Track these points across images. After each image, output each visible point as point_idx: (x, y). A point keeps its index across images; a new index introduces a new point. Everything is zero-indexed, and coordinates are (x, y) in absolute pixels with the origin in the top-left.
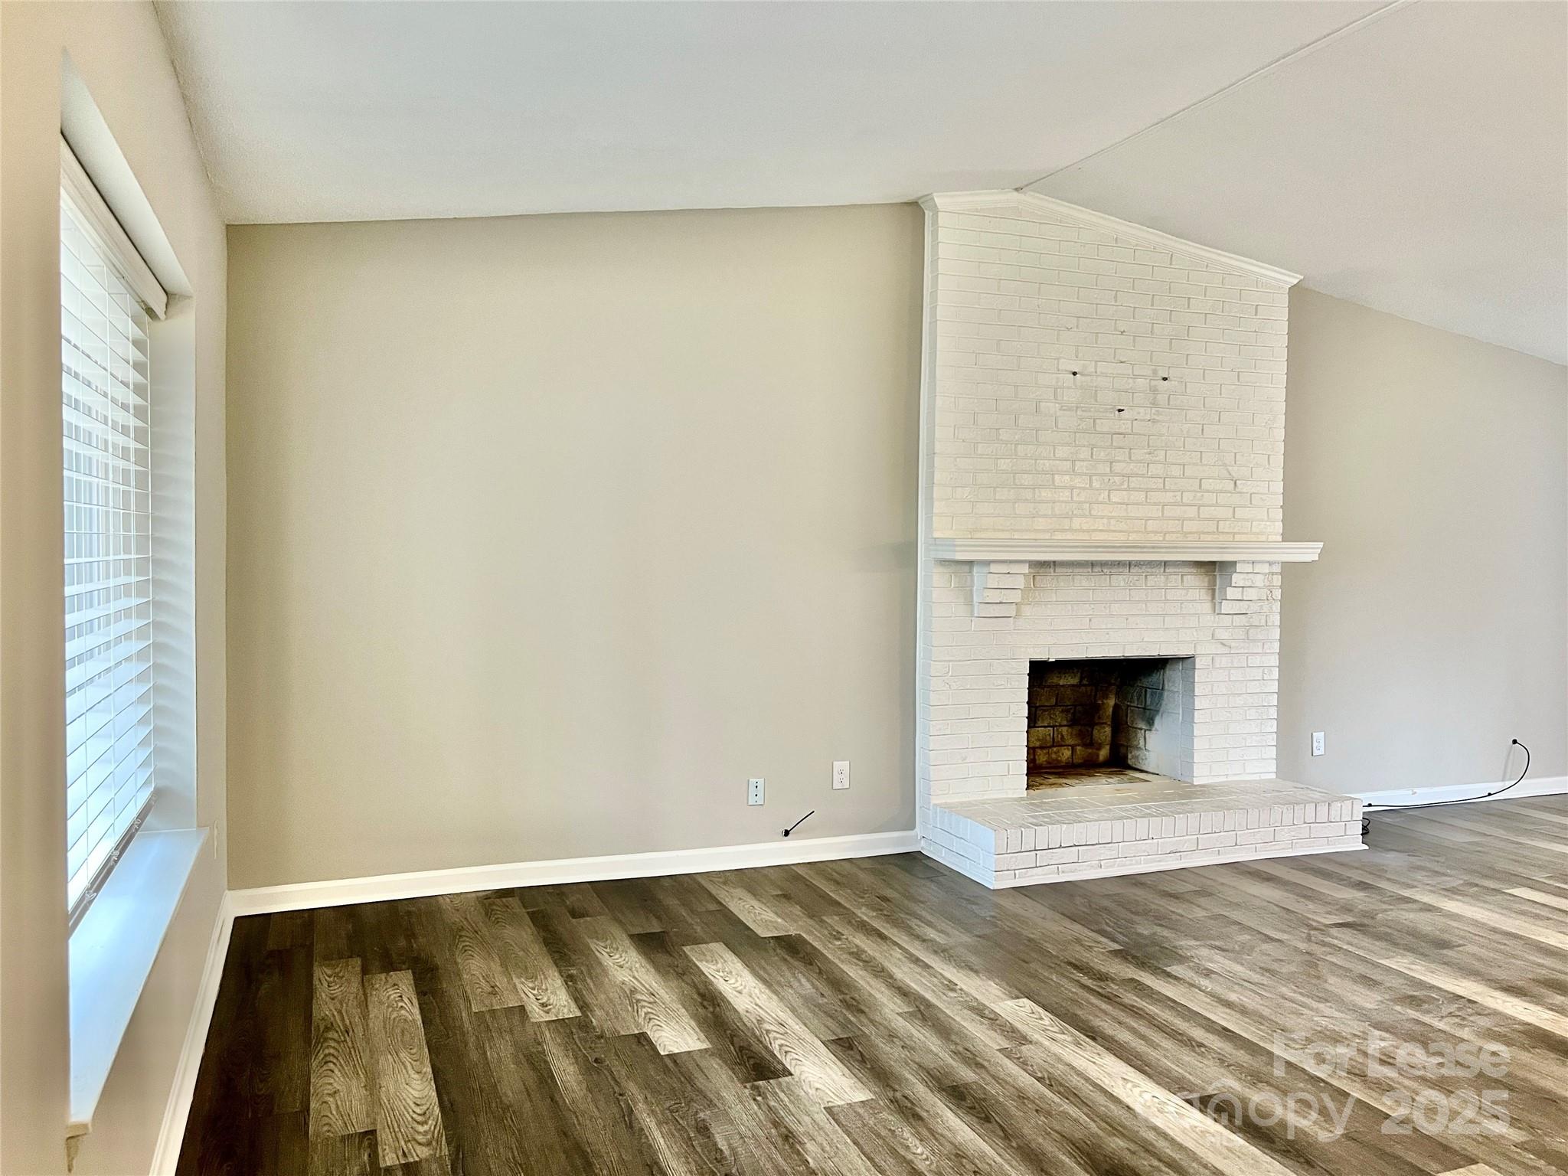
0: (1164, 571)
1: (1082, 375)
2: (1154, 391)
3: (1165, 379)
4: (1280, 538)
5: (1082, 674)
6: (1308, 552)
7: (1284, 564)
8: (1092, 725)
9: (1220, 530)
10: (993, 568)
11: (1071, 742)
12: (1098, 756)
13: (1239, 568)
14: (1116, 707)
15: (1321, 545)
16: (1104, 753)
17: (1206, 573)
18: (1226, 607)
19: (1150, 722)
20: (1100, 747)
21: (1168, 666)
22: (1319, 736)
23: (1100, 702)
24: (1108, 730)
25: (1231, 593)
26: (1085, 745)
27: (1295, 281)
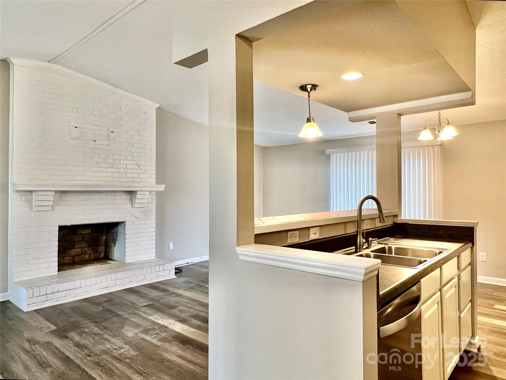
0: (113, 194)
1: (79, 128)
2: (108, 135)
3: (112, 132)
4: (155, 184)
5: (92, 229)
6: (162, 188)
7: (156, 192)
8: (97, 246)
9: (134, 181)
10: (38, 193)
11: (89, 252)
12: (100, 256)
13: (138, 193)
14: (106, 240)
15: (165, 185)
16: (102, 255)
17: (129, 195)
18: (136, 205)
19: (115, 244)
20: (100, 253)
21: (119, 224)
22: (171, 244)
23: (100, 238)
24: (104, 247)
25: (137, 201)
26: (94, 253)
27: (158, 106)
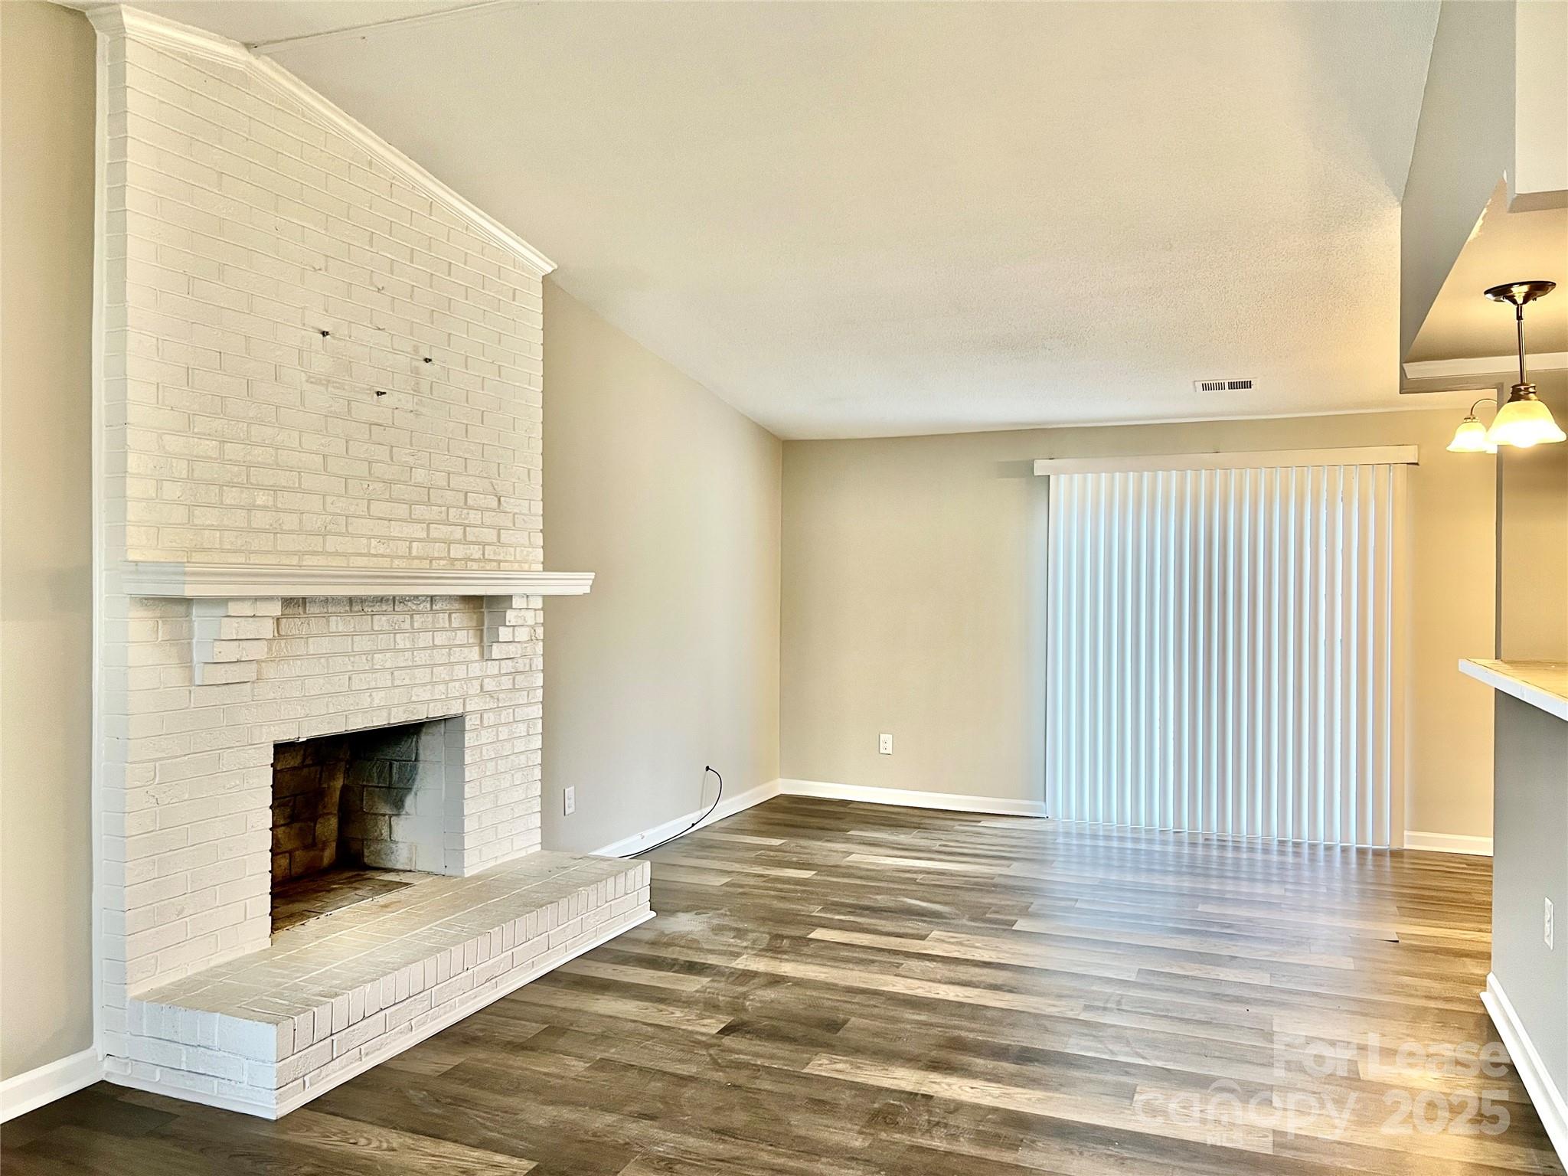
0: (432, 609)
1: (333, 337)
2: (416, 371)
3: (427, 360)
4: (540, 567)
6: (576, 584)
7: (545, 598)
9: (486, 556)
10: (233, 608)
13: (513, 603)
15: (592, 575)
16: (328, 855)
17: (473, 610)
18: (497, 651)
19: (398, 805)
20: (325, 844)
21: (424, 730)
22: (570, 791)
23: (325, 786)
24: (334, 822)
25: (504, 633)
26: (306, 847)
27: (549, 270)
